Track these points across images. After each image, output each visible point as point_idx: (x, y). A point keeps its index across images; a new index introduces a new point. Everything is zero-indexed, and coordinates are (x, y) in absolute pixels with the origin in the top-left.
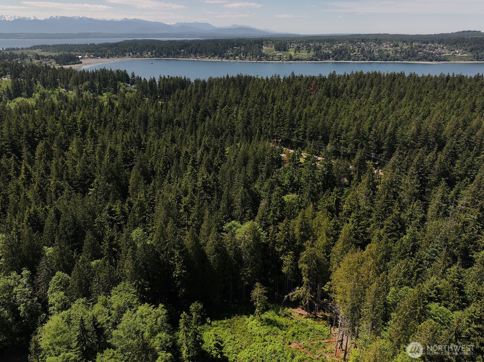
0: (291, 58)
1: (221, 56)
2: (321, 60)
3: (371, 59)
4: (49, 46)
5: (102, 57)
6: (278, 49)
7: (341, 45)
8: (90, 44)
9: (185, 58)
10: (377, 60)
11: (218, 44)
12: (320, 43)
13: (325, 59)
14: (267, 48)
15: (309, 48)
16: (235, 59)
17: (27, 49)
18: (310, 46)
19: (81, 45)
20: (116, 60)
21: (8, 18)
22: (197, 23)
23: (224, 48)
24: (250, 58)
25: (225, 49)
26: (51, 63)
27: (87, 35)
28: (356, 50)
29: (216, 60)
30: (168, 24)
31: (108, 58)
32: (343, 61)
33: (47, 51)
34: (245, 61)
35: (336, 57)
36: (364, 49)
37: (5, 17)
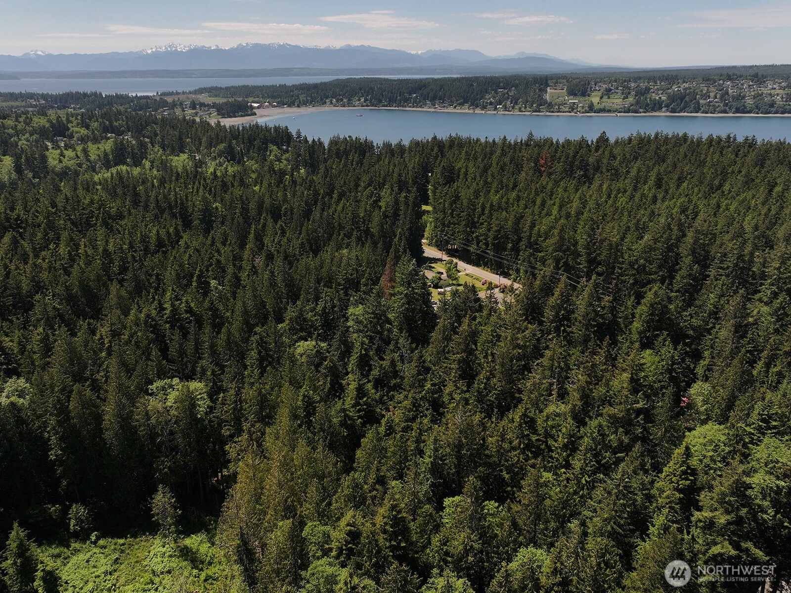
0: (591, 108)
1: (475, 104)
2: (645, 112)
3: (738, 111)
4: (221, 88)
5: (290, 105)
6: (572, 93)
7: (686, 85)
8: (280, 85)
9: (417, 107)
10: (750, 112)
11: (472, 85)
12: (649, 83)
13: (653, 110)
14: (553, 91)
15: (627, 91)
16: (496, 109)
17: (190, 93)
18: (629, 88)
19: (267, 86)
20: (310, 109)
21: (180, 48)
22: (460, 50)
23: (481, 92)
24: (520, 108)
25: (483, 92)
26: (211, 114)
27: (286, 72)
28: (712, 95)
29: (464, 111)
30: (413, 52)
31: (298, 106)
32: (686, 114)
33: (216, 96)
34: (512, 113)
35: (672, 106)
36: (727, 93)
37: (176, 47)
